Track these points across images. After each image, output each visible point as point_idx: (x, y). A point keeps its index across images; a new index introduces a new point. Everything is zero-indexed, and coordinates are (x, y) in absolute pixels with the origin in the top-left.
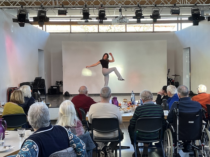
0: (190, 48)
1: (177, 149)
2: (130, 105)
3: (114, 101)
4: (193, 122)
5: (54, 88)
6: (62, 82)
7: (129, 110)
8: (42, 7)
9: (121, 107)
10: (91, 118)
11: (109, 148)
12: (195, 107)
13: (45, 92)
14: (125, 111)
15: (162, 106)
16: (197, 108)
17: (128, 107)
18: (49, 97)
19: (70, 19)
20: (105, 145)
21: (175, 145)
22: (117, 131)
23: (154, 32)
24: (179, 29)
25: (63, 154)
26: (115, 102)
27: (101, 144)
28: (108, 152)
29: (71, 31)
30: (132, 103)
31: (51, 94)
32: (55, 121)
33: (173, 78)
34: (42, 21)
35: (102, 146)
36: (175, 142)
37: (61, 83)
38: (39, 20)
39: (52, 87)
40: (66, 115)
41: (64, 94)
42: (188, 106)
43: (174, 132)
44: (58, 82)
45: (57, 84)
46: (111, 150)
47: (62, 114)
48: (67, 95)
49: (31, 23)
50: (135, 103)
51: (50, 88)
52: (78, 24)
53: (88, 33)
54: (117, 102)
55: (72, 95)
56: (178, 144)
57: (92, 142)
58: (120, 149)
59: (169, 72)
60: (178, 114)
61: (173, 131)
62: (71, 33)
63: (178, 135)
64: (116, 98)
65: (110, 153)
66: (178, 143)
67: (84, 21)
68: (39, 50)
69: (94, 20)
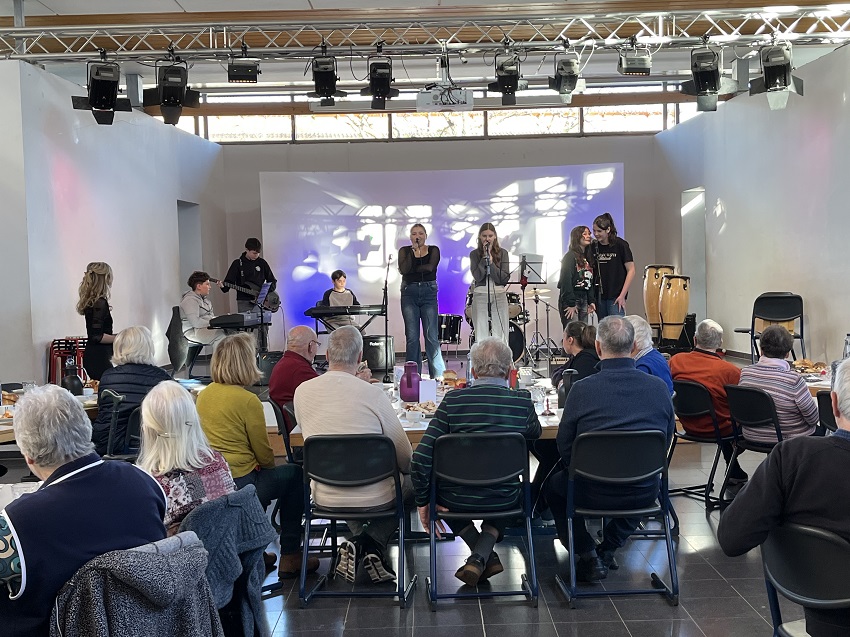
8: (174, 54)
19: (292, 96)
23: (582, 135)
24: (671, 124)
29: (293, 135)
34: (175, 104)
38: (164, 102)
40: (169, 434)
47: (153, 430)
53: (352, 141)
62: (294, 142)
67: (319, 100)
68: (182, 205)
69: (355, 97)
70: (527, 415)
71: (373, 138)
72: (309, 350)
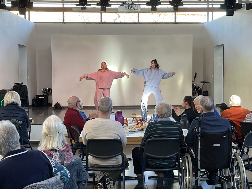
0: (223, 45)
1: (199, 180)
2: (139, 122)
3: (118, 116)
4: (219, 145)
5: (40, 97)
6: (52, 90)
7: (137, 129)
9: (127, 125)
10: (85, 139)
11: (109, 179)
12: (222, 125)
13: (27, 103)
14: (132, 130)
15: (181, 124)
16: (224, 126)
17: (137, 125)
18: (33, 110)
19: (63, 4)
20: (104, 175)
21: (196, 175)
22: (120, 157)
23: (176, 23)
24: (210, 20)
25: (43, 187)
26: (119, 118)
27: (99, 173)
28: (108, 184)
29: (63, 20)
30: (143, 119)
31: (35, 107)
32: (37, 143)
33: (201, 85)
34: (24, 7)
35: (100, 176)
36: (196, 171)
37: (50, 91)
38: (19, 6)
39: (38, 96)
40: (52, 135)
41: (53, 106)
42: (212, 123)
43: (195, 157)
44: (46, 90)
45: (45, 93)
46: (112, 182)
47: (46, 133)
48: (58, 108)
49: (9, 9)
50: (146, 119)
51: (35, 98)
52: (73, 11)
53: (86, 23)
54: (121, 118)
55: (64, 108)
56: (200, 174)
57: (84, 171)
58: (124, 180)
59: (195, 77)
60: (200, 134)
61: (193, 157)
62: (63, 22)
63: (199, 162)
64: (121, 113)
65: (110, 185)
66: (199, 172)
67: (80, 7)
68: (20, 46)
69: (94, 6)
70: (179, 131)
71: (89, 22)
72: (77, 106)
